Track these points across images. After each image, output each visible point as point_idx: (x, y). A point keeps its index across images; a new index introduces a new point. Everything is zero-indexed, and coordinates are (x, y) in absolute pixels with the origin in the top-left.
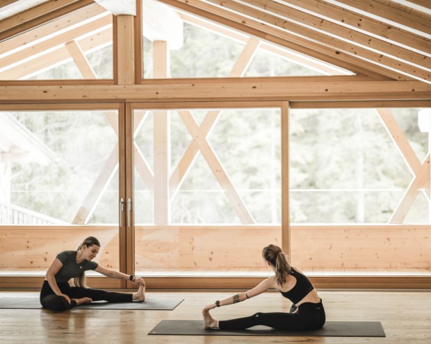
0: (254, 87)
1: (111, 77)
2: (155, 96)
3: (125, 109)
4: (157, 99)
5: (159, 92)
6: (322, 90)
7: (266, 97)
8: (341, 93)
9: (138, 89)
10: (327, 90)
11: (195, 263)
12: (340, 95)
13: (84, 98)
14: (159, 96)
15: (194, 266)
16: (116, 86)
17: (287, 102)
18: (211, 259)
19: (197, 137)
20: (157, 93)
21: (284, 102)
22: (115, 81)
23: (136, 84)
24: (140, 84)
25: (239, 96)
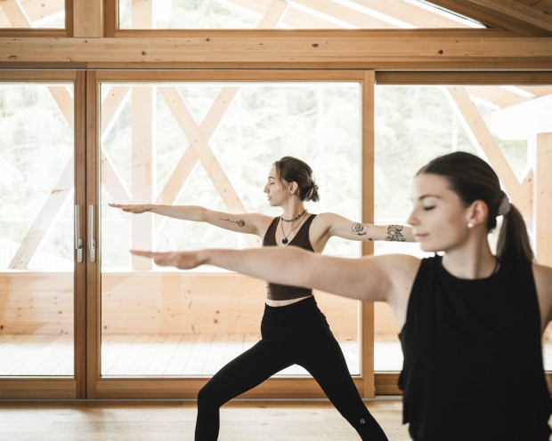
0: (315, 45)
1: (62, 25)
2: (140, 58)
3: (86, 80)
4: (143, 63)
5: (147, 51)
6: (434, 53)
7: (336, 63)
8: (466, 57)
9: (109, 46)
10: (441, 52)
11: (193, 327)
12: (464, 61)
13: (12, 60)
14: (147, 59)
15: (191, 331)
16: (70, 40)
17: (373, 72)
18: (216, 322)
19: (196, 141)
20: (144, 53)
21: (366, 72)
22: (69, 31)
23: (105, 36)
24: (113, 36)
25: (289, 61)
